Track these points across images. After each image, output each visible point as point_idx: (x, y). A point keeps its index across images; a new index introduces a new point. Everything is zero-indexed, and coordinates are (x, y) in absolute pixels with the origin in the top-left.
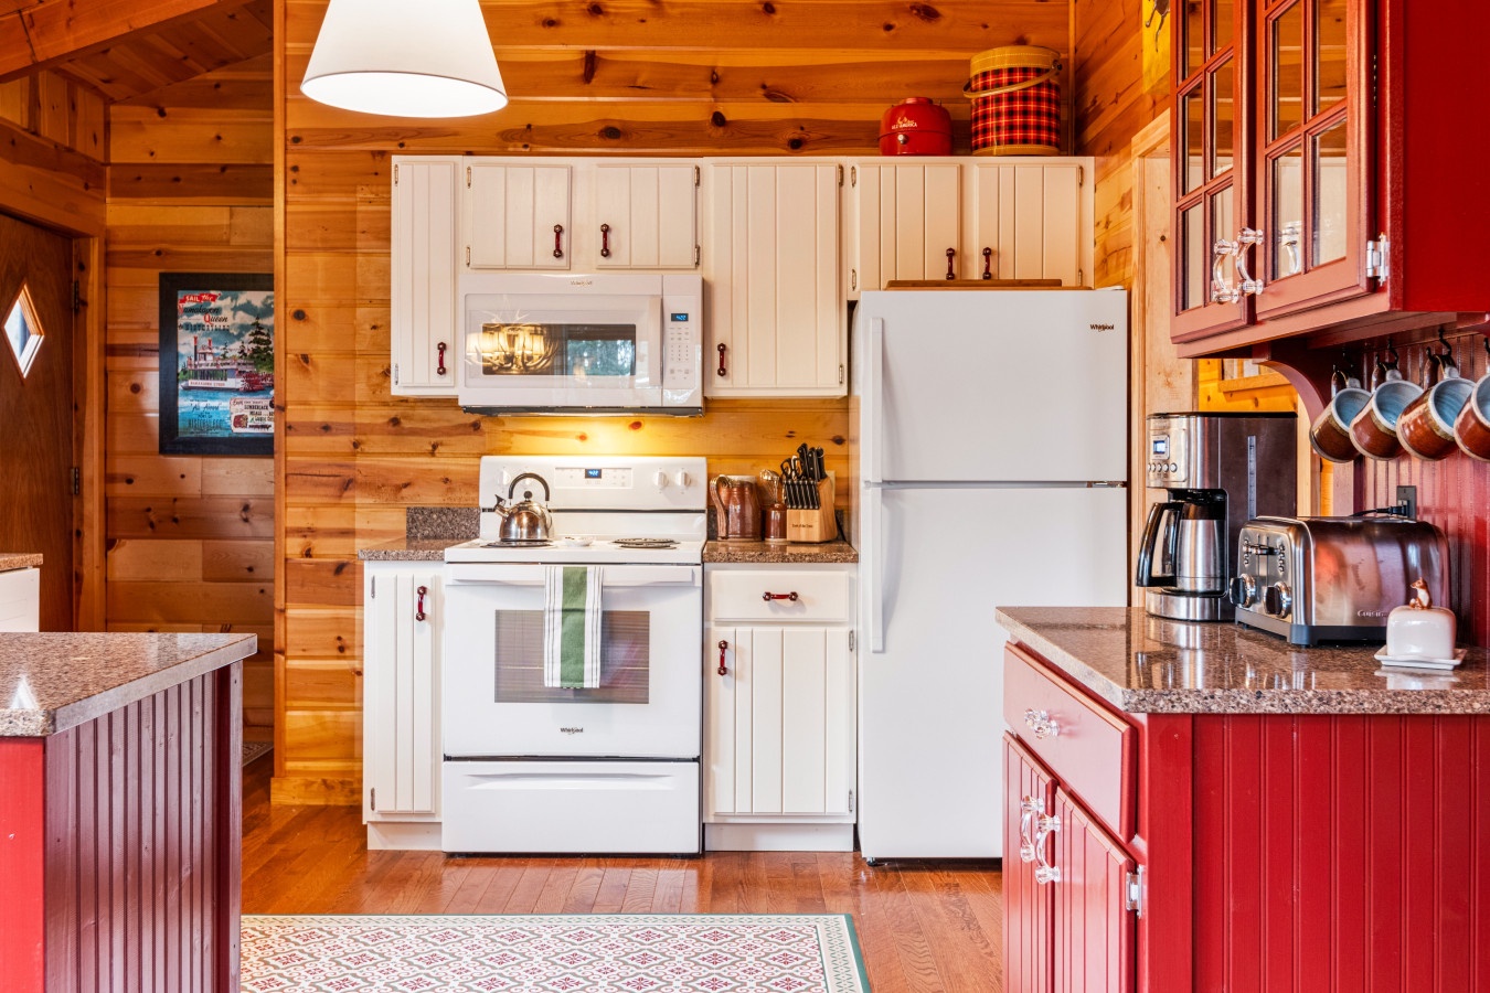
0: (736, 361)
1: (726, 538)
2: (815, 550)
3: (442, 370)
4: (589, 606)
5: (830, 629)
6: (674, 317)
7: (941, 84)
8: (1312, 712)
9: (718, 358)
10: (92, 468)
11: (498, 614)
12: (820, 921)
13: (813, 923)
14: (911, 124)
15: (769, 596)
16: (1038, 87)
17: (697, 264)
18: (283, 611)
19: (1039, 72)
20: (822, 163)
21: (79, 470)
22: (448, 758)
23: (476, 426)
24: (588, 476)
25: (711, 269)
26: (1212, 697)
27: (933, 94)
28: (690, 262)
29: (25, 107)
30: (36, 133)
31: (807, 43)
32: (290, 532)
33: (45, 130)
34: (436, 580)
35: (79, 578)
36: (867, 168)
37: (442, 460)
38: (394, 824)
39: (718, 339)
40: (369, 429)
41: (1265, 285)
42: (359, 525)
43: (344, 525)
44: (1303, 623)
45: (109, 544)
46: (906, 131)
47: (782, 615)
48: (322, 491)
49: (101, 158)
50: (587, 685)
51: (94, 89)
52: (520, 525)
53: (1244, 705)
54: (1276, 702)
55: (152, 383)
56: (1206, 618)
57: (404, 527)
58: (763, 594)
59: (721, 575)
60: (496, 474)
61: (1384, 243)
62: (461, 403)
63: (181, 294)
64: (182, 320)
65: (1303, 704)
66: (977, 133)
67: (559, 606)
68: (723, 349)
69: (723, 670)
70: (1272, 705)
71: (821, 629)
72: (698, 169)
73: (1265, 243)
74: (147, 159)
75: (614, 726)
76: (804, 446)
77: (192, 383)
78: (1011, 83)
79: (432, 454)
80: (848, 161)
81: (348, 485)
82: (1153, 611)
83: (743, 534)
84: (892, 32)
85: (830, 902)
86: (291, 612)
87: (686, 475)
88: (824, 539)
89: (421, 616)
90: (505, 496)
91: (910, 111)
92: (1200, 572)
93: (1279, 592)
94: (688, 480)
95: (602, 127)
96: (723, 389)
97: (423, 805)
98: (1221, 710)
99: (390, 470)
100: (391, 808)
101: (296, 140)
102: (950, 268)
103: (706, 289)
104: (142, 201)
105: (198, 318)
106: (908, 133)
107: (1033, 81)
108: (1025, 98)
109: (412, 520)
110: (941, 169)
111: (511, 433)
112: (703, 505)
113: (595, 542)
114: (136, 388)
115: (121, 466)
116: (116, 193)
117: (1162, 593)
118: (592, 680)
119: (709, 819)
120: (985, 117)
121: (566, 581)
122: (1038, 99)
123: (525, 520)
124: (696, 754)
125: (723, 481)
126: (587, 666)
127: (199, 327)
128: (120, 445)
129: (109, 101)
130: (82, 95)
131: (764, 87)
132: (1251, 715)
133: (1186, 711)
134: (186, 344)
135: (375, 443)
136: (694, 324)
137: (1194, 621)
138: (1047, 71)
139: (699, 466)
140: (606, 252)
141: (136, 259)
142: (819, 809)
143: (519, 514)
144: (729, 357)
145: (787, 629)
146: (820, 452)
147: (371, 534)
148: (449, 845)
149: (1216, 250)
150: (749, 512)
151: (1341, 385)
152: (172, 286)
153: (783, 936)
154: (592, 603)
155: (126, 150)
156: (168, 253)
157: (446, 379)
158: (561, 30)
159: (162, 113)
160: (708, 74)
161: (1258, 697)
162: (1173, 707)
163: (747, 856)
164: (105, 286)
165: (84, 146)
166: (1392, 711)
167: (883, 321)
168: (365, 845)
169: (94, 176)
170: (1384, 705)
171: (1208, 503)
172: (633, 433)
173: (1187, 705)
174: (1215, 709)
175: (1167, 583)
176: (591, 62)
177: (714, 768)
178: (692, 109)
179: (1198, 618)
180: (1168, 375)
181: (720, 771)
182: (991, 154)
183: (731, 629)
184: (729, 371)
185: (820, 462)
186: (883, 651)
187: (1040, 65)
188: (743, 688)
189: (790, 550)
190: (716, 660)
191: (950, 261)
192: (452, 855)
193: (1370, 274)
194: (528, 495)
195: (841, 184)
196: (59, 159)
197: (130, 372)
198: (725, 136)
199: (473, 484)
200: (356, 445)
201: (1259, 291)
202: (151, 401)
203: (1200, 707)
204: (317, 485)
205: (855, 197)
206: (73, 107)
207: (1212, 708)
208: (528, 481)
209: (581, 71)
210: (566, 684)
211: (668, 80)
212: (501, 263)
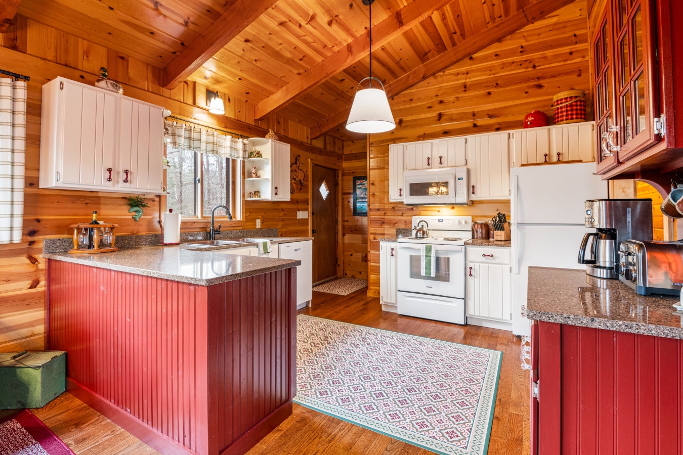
0: (477, 190)
1: (477, 238)
2: (503, 243)
3: (401, 195)
4: (432, 255)
5: (503, 266)
6: (459, 179)
7: (544, 106)
8: (622, 331)
9: (471, 189)
10: (340, 219)
11: (411, 256)
12: (492, 352)
13: (489, 353)
14: (532, 119)
15: (484, 255)
16: (576, 101)
17: (466, 164)
18: (370, 252)
19: (576, 97)
20: (503, 133)
21: (337, 219)
22: (399, 291)
23: (412, 209)
24: (439, 221)
25: (470, 166)
26: (569, 318)
27: (541, 110)
28: (464, 163)
29: (323, 143)
30: (326, 149)
31: (500, 101)
32: (371, 234)
33: (328, 148)
34: (396, 246)
35: (338, 242)
36: (517, 133)
37: (404, 217)
38: (387, 305)
39: (472, 184)
40: (388, 210)
41: (621, 147)
42: (386, 232)
43: (382, 232)
44: (642, 285)
45: (344, 235)
46: (530, 121)
47: (489, 261)
48: (377, 224)
49: (341, 153)
50: (432, 276)
51: (339, 139)
52: (420, 233)
53: (585, 323)
54: (602, 324)
55: (352, 200)
56: (609, 277)
57: (395, 233)
58: (482, 254)
59: (470, 249)
60: (416, 220)
61: (663, 117)
62: (404, 203)
63: (357, 181)
64: (357, 187)
65: (617, 327)
66: (555, 119)
67: (424, 255)
68: (473, 187)
69: (471, 275)
70: (600, 325)
71: (501, 266)
72: (466, 139)
73: (621, 131)
74: (350, 153)
75: (440, 287)
76: (500, 213)
77: (359, 200)
78: (567, 102)
79: (402, 216)
80: (511, 132)
81: (383, 223)
82: (588, 273)
83: (482, 237)
84: (528, 94)
85: (498, 346)
86: (371, 252)
87: (465, 221)
88: (506, 239)
89: (392, 255)
90: (417, 226)
91: (532, 115)
92: (608, 259)
93: (631, 271)
94: (466, 222)
95: (443, 131)
96: (473, 197)
97: (393, 301)
98: (573, 324)
99: (393, 220)
100: (386, 301)
101: (372, 144)
102: (546, 160)
103: (468, 171)
104: (349, 162)
105: (360, 186)
106: (531, 122)
107: (574, 100)
108: (571, 105)
109: (397, 232)
110: (542, 131)
111: (421, 210)
112: (470, 229)
113: (439, 238)
114: (349, 202)
115: (346, 219)
116: (345, 161)
117: (592, 267)
118: (433, 275)
119: (468, 316)
120: (558, 113)
121: (426, 248)
122: (576, 105)
123: (421, 232)
124: (463, 298)
125: (476, 223)
126: (432, 271)
127: (361, 188)
128: (346, 214)
129: (343, 141)
130: (337, 140)
131: (488, 115)
132: (588, 328)
133: (556, 322)
134: (358, 192)
135: (389, 213)
136: (465, 181)
137: (603, 278)
138: (579, 96)
139: (469, 219)
140: (441, 163)
141: (349, 174)
142: (501, 318)
143: (420, 231)
144: (475, 189)
145: (490, 265)
146: (504, 215)
147: (388, 234)
148: (399, 313)
149: (602, 136)
150: (484, 231)
151: (676, 187)
152: (355, 179)
153: (478, 355)
154: (433, 254)
155: (347, 151)
156: (355, 172)
157: (402, 197)
158: (432, 109)
159: (353, 142)
160: (472, 113)
161: (593, 321)
162: (549, 319)
163: (479, 327)
164: (342, 180)
165: (337, 151)
166: (669, 337)
167: (517, 176)
168: (381, 309)
169: (340, 157)
170: (664, 333)
171: (610, 234)
172: (452, 210)
173: (556, 320)
174: (570, 323)
175: (593, 262)
176: (440, 116)
177: (469, 302)
178: (468, 123)
179: (605, 277)
180: (623, 189)
181: (471, 303)
182: (561, 124)
183: (473, 264)
184: (476, 193)
185: (505, 218)
186: (519, 274)
187: (577, 95)
188: (477, 280)
189: (496, 242)
190: (468, 272)
191: (545, 157)
192: (400, 315)
193: (656, 132)
194: (423, 226)
195: (509, 138)
196: (332, 154)
197: (348, 198)
198: (477, 129)
199: (411, 223)
200: (385, 213)
201: (619, 150)
202: (352, 205)
203: (562, 321)
204: (377, 223)
205: (513, 142)
206: (335, 143)
207: (569, 322)
208: (424, 222)
209: (437, 118)
210: (427, 275)
211: (461, 117)
212: (414, 168)
